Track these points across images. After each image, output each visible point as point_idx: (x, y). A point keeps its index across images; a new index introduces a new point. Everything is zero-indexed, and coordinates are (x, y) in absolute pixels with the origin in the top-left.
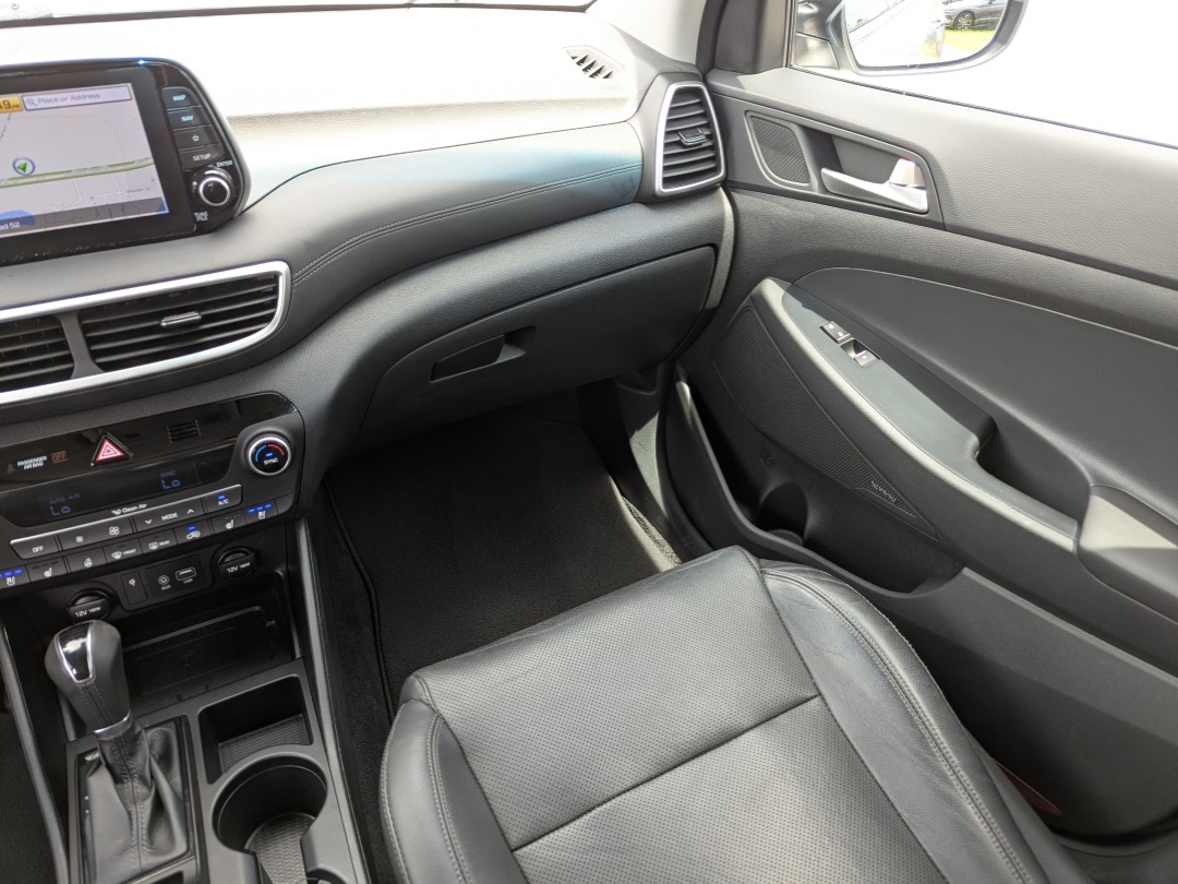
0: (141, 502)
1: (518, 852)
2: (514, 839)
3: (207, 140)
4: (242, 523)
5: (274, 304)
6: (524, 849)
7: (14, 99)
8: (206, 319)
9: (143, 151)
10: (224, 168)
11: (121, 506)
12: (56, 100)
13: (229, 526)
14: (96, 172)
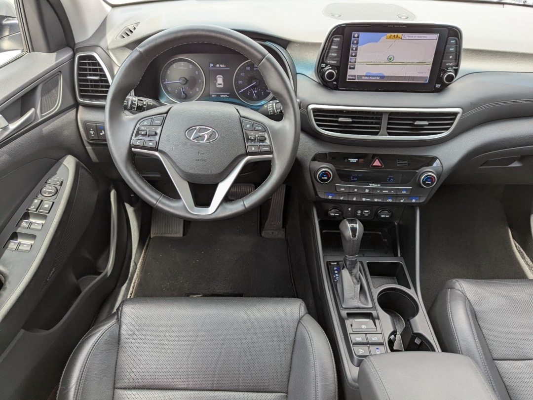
0: (379, 183)
1: (496, 361)
2: (495, 356)
3: (454, 58)
4: (406, 202)
5: (451, 124)
6: (499, 361)
7: (399, 35)
8: (430, 125)
9: (430, 59)
10: (454, 69)
11: (373, 183)
12: (412, 37)
13: (402, 201)
14: (412, 64)
